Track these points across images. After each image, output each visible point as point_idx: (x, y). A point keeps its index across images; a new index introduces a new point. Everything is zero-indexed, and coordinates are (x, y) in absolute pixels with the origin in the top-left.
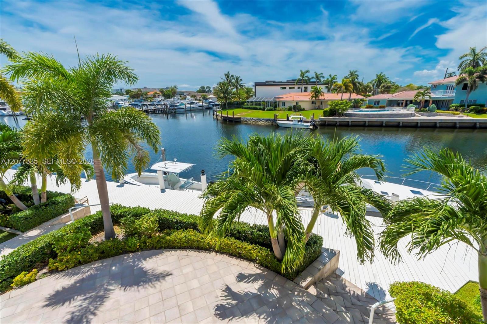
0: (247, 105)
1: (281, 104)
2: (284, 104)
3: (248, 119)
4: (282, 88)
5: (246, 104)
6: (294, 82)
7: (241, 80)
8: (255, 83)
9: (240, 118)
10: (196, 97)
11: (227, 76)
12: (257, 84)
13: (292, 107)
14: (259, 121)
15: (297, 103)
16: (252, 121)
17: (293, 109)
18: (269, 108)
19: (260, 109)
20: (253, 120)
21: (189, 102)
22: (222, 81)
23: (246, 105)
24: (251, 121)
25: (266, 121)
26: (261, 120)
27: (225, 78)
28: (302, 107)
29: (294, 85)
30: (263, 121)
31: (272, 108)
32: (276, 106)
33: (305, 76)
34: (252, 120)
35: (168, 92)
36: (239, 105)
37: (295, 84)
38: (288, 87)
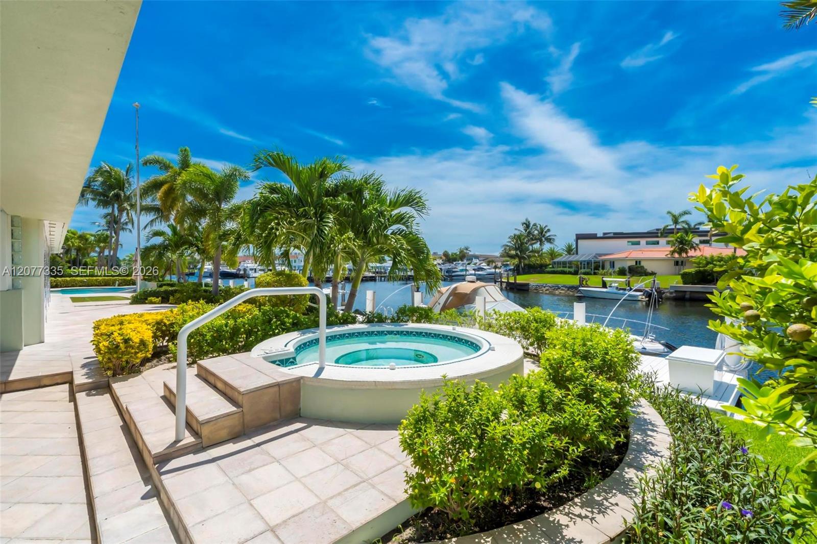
0: (553, 267)
1: (607, 265)
2: (612, 264)
3: (539, 286)
4: (630, 243)
5: (551, 266)
6: (658, 233)
7: (549, 230)
8: (577, 235)
9: (527, 285)
10: (495, 262)
11: (527, 225)
12: (580, 237)
13: (627, 268)
14: (557, 289)
15: (638, 262)
16: (544, 289)
18: (583, 271)
19: (570, 273)
20: (547, 288)
21: (476, 268)
22: (518, 233)
23: (551, 268)
24: (543, 288)
25: (568, 290)
26: (559, 288)
27: (522, 228)
28: (649, 270)
29: (657, 237)
30: (562, 290)
31: (588, 270)
32: (597, 268)
33: (680, 221)
34: (545, 287)
35: (455, 256)
36: (539, 269)
37: (659, 235)
38: (643, 241)
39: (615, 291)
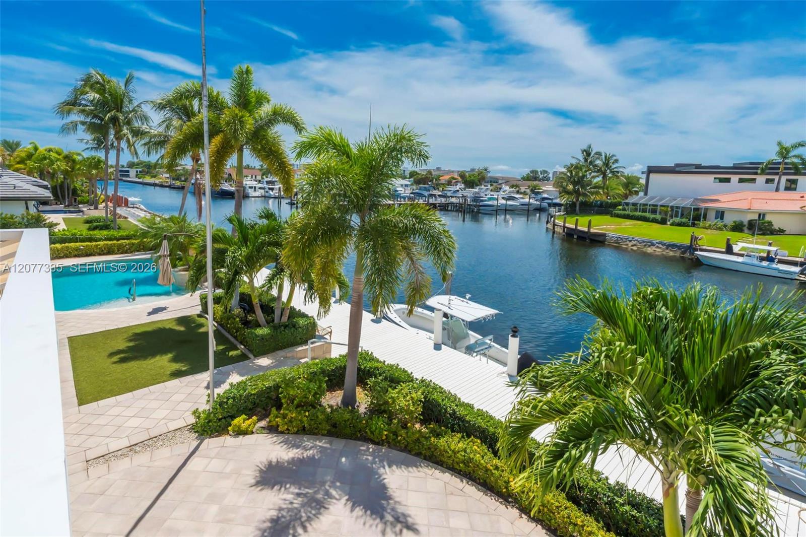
0: (624, 210)
1: (712, 215)
2: (721, 214)
3: (622, 239)
4: (718, 180)
5: (620, 207)
6: (757, 168)
7: (616, 161)
8: (649, 167)
9: (604, 235)
10: (519, 187)
11: (587, 153)
12: (651, 170)
13: (746, 223)
14: (649, 246)
15: (762, 216)
16: (630, 244)
17: (745, 229)
18: (677, 220)
19: (654, 221)
20: (634, 243)
21: (506, 196)
22: (574, 162)
23: (620, 210)
24: (628, 242)
25: (667, 249)
26: (653, 245)
27: (581, 157)
28: (776, 226)
29: (756, 174)
30: (658, 247)
31: (684, 220)
32: (697, 218)
33: (791, 154)
34: (630, 241)
35: (472, 178)
36: (604, 209)
37: (759, 171)
38: (735, 179)
39: (756, 262)
